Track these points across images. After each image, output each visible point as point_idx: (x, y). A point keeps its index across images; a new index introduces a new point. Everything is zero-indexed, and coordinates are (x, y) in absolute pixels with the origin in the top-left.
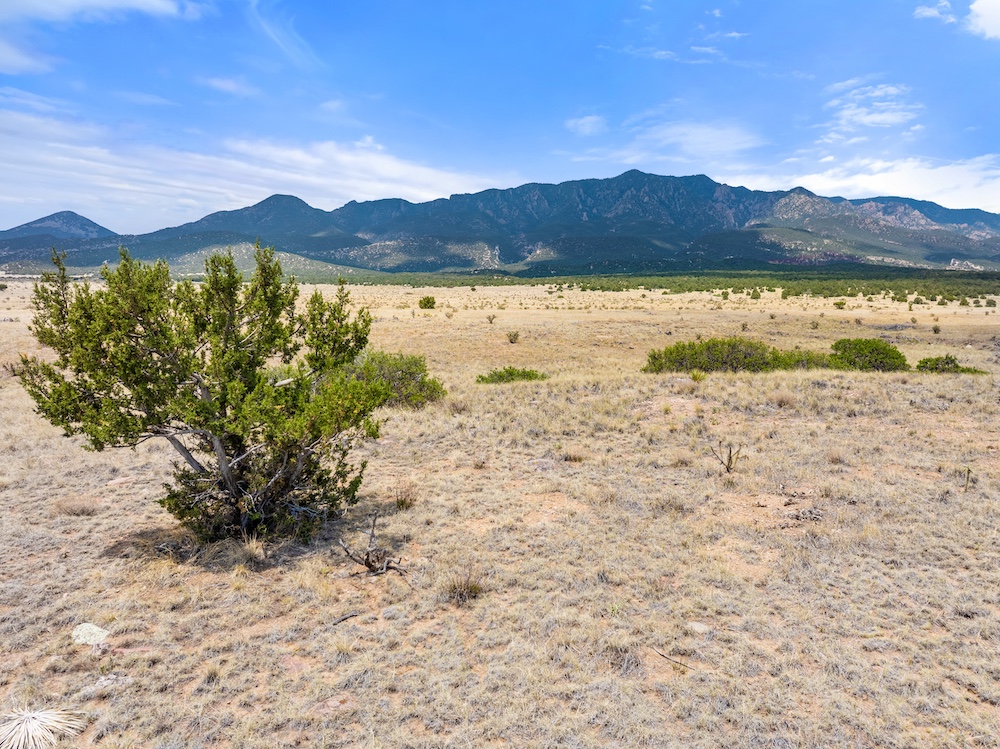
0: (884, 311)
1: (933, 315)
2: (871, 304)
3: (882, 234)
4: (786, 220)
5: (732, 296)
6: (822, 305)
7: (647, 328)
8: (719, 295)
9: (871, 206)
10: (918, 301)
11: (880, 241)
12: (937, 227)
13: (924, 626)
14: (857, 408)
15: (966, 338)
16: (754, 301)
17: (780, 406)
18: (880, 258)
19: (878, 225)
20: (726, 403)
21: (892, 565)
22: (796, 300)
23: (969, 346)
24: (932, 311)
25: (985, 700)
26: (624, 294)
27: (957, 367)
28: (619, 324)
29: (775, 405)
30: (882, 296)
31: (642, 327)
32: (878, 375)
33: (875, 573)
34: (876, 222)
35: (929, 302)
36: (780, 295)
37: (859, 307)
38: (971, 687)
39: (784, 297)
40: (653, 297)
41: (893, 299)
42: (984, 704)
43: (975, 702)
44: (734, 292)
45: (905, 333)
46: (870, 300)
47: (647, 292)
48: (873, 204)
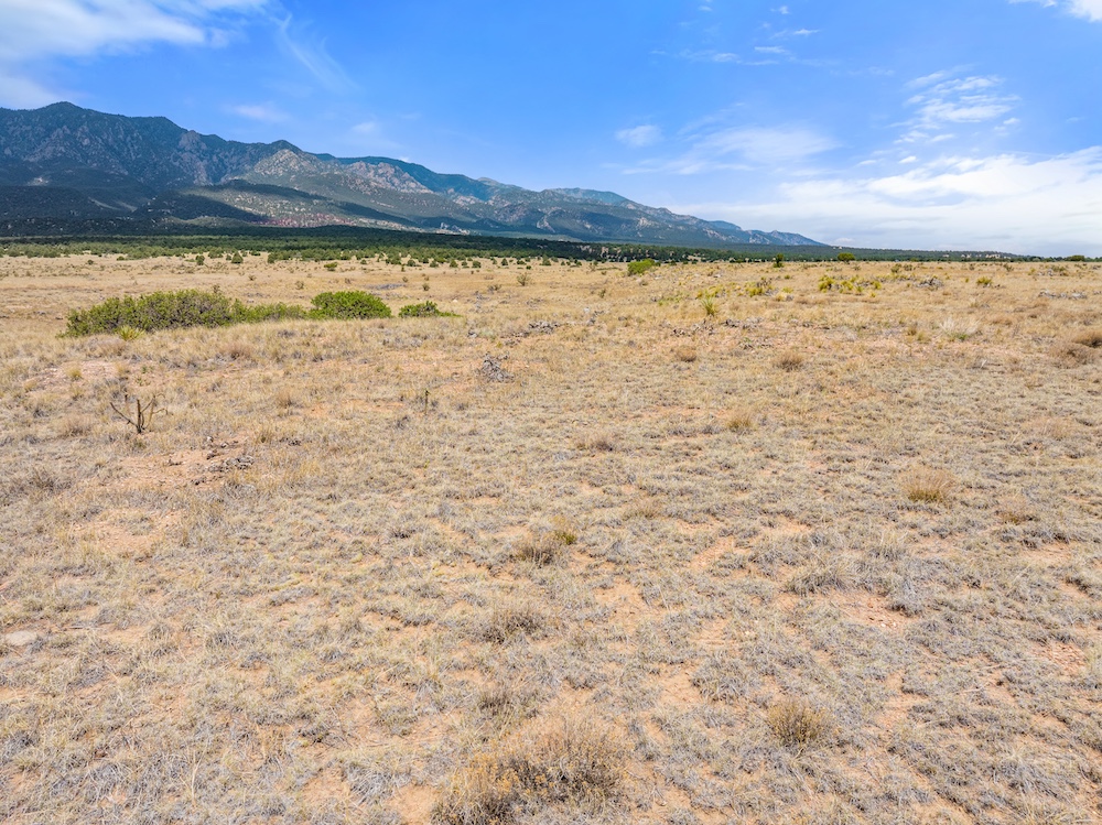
0: (377, 272)
1: (424, 275)
2: (364, 266)
3: (373, 195)
4: (270, 177)
5: (208, 261)
6: (312, 269)
7: (85, 295)
8: (192, 261)
9: (361, 166)
10: (411, 264)
11: (372, 204)
12: (426, 191)
13: (354, 559)
14: (324, 352)
15: (453, 293)
16: (236, 266)
17: (234, 357)
18: (373, 221)
19: (369, 186)
20: (163, 360)
21: (330, 500)
22: (284, 264)
23: (455, 301)
24: (423, 271)
25: (408, 624)
26: (62, 260)
27: (437, 312)
28: (42, 292)
29: (228, 357)
30: (376, 259)
31: (77, 294)
32: (356, 322)
33: (305, 512)
34: (367, 183)
35: (421, 264)
36: (266, 259)
37: (352, 269)
38: (395, 614)
39: (271, 261)
40: (104, 263)
41: (387, 262)
42: (407, 629)
43: (397, 629)
44: (211, 257)
45: (396, 291)
46: (364, 263)
47: (95, 258)
48: (363, 164)
